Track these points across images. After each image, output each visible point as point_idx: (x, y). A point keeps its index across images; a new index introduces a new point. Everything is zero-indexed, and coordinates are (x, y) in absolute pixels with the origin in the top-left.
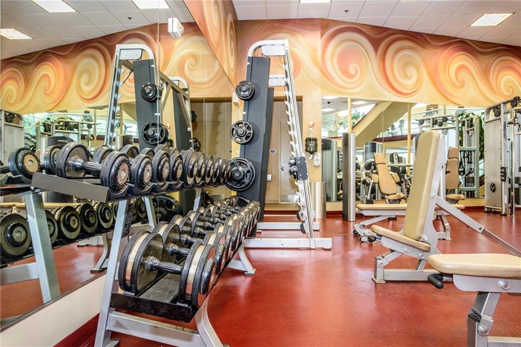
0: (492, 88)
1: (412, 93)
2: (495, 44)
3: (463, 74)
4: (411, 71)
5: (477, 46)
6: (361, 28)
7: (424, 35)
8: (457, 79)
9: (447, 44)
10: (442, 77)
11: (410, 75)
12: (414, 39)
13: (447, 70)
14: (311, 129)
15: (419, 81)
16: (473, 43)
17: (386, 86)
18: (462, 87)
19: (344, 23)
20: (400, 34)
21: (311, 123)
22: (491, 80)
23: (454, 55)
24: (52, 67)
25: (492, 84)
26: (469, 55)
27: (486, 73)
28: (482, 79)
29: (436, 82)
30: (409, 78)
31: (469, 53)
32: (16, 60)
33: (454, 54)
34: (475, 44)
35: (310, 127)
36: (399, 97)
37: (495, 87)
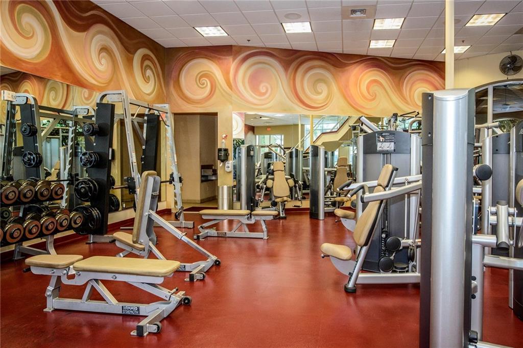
0: (405, 99)
1: (323, 106)
2: (409, 59)
3: (375, 88)
4: (322, 87)
5: (390, 62)
6: (270, 51)
7: (335, 55)
8: (369, 93)
9: (358, 62)
10: (353, 91)
11: (320, 91)
12: (325, 58)
13: (358, 85)
14: (223, 140)
15: (329, 96)
16: (386, 60)
17: (296, 101)
18: (374, 99)
19: (256, 48)
20: (311, 55)
21: (224, 135)
22: (405, 93)
23: (365, 72)
24: (31, 85)
25: (405, 96)
26: (382, 71)
27: (398, 86)
28: (395, 92)
29: (346, 96)
30: (320, 93)
31: (381, 69)
32: (6, 77)
33: (365, 70)
34: (388, 61)
35: (223, 139)
36: (309, 110)
37: (408, 99)
